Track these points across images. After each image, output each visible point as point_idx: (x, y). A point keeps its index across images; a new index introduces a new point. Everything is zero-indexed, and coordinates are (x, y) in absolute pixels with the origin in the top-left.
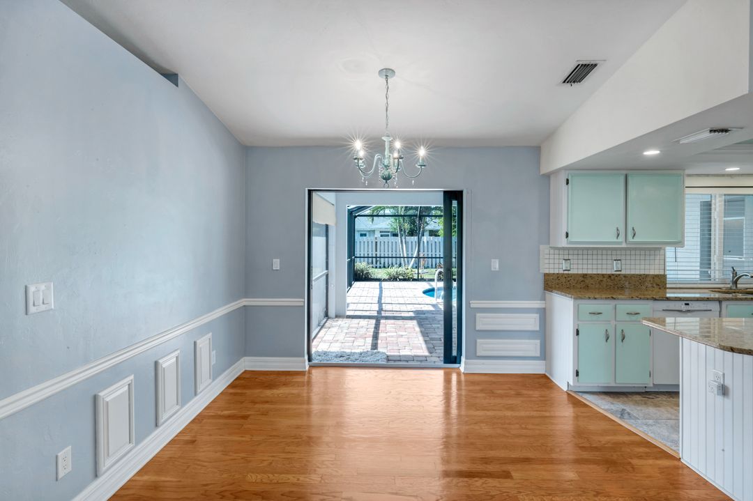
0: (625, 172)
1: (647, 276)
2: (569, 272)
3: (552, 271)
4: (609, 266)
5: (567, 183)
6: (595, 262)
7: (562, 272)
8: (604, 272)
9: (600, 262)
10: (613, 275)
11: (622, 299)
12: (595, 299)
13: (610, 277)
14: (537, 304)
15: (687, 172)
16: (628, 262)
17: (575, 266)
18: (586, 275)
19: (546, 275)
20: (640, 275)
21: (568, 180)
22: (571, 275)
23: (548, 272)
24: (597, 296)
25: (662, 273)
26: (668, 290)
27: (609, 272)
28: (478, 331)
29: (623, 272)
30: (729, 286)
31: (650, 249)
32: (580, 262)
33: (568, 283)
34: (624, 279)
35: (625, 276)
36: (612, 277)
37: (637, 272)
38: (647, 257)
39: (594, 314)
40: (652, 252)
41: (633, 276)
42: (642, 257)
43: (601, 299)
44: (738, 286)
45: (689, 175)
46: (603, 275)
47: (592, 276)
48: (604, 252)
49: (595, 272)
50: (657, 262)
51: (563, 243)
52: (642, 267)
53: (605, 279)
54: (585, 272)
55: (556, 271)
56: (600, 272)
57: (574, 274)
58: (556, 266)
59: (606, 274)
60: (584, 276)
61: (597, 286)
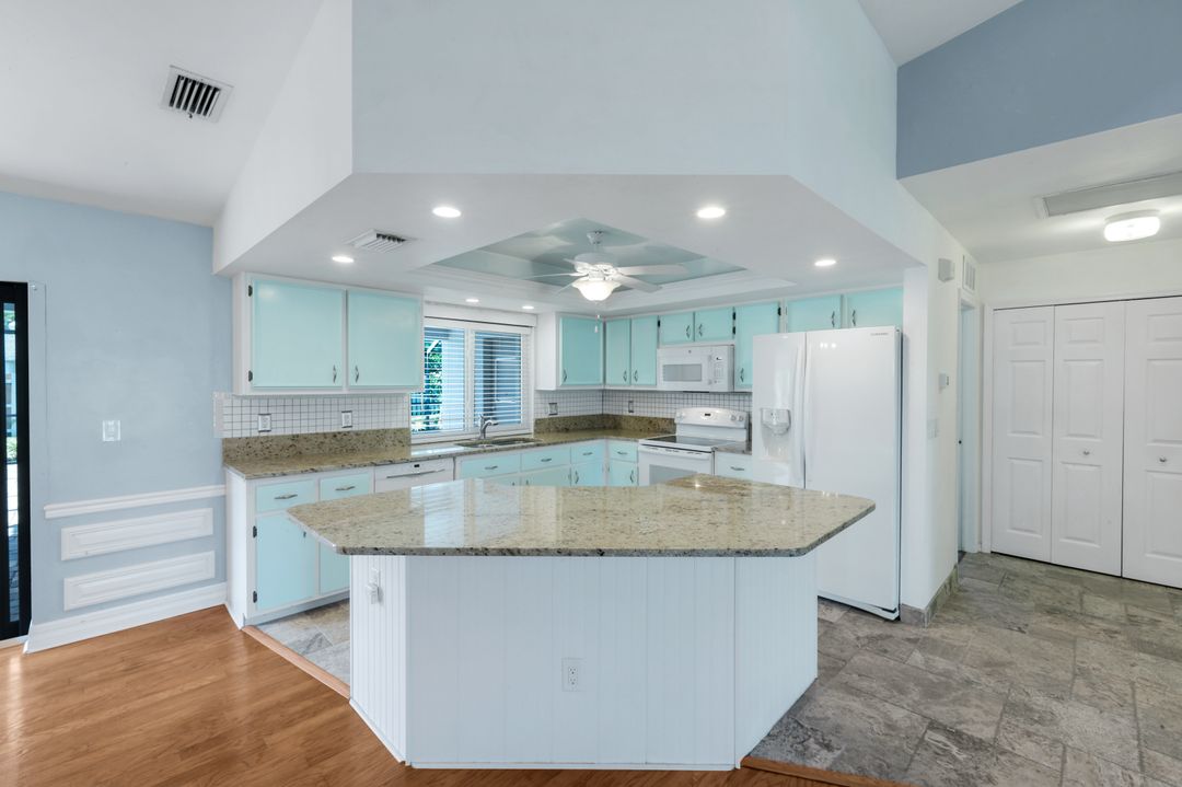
0: (345, 288)
1: (386, 431)
2: (270, 434)
3: (237, 435)
4: (334, 421)
5: (250, 294)
6: (312, 416)
7: (257, 434)
8: (327, 430)
9: (320, 415)
10: (339, 433)
11: (327, 470)
12: (284, 475)
13: (335, 436)
14: (210, 491)
15: (426, 298)
16: (362, 414)
17: (281, 424)
18: (298, 436)
19: (226, 441)
20: (378, 431)
21: (250, 288)
22: (272, 439)
23: (230, 436)
24: (287, 471)
25: (406, 426)
26: (413, 448)
27: (335, 430)
28: (67, 561)
29: (355, 428)
30: (478, 436)
31: (391, 396)
32: (288, 416)
33: (266, 452)
34: (355, 437)
35: (357, 434)
36: (339, 437)
37: (375, 427)
38: (388, 406)
39: (284, 498)
40: (394, 400)
41: (367, 432)
42: (382, 406)
43: (295, 473)
44: (487, 435)
45: (428, 302)
46: (325, 435)
47: (306, 438)
48: (327, 401)
49: (312, 431)
50: (400, 412)
51: (245, 388)
52: (381, 419)
53: (327, 441)
54: (296, 432)
55: (246, 434)
56: (320, 430)
57: (277, 437)
58: (246, 425)
59: (328, 433)
60: (295, 438)
61: (316, 451)
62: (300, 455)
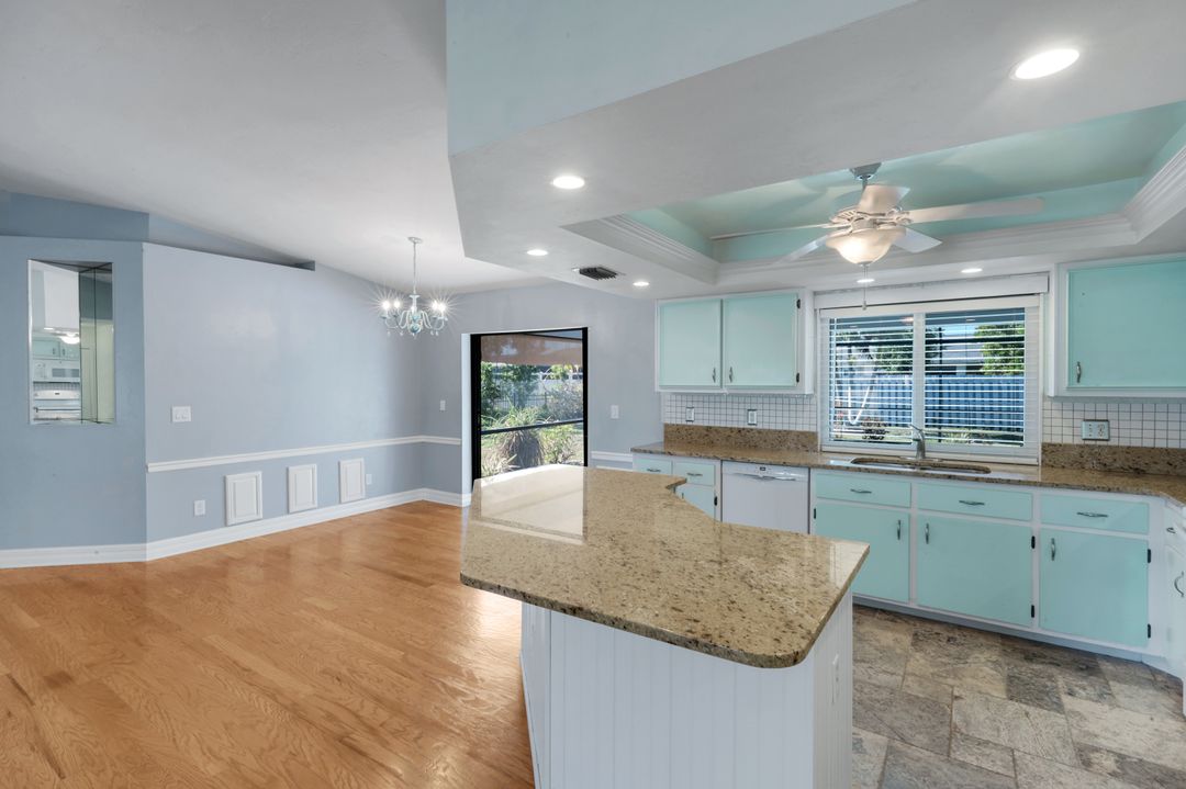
0: (722, 297)
2: (692, 424)
3: (673, 422)
4: (741, 418)
6: (723, 412)
7: (685, 423)
8: (734, 425)
9: (729, 411)
10: (745, 429)
11: (680, 456)
13: (740, 431)
16: (767, 413)
17: (700, 417)
18: (711, 428)
19: (666, 426)
20: (781, 432)
22: (694, 428)
23: (669, 423)
25: (812, 430)
27: (741, 426)
29: (758, 427)
32: (709, 411)
33: (689, 437)
34: (758, 435)
35: (759, 432)
36: (744, 432)
37: (779, 427)
38: (792, 407)
39: (652, 470)
40: (800, 401)
41: (771, 431)
42: (786, 407)
46: (731, 429)
47: (717, 430)
48: (736, 400)
49: (723, 425)
50: (806, 414)
51: (657, 387)
52: (786, 420)
53: (732, 434)
54: (712, 424)
55: (678, 422)
56: (728, 425)
57: (697, 427)
58: (679, 415)
59: (735, 429)
60: (708, 429)
61: (724, 443)
62: (712, 444)
